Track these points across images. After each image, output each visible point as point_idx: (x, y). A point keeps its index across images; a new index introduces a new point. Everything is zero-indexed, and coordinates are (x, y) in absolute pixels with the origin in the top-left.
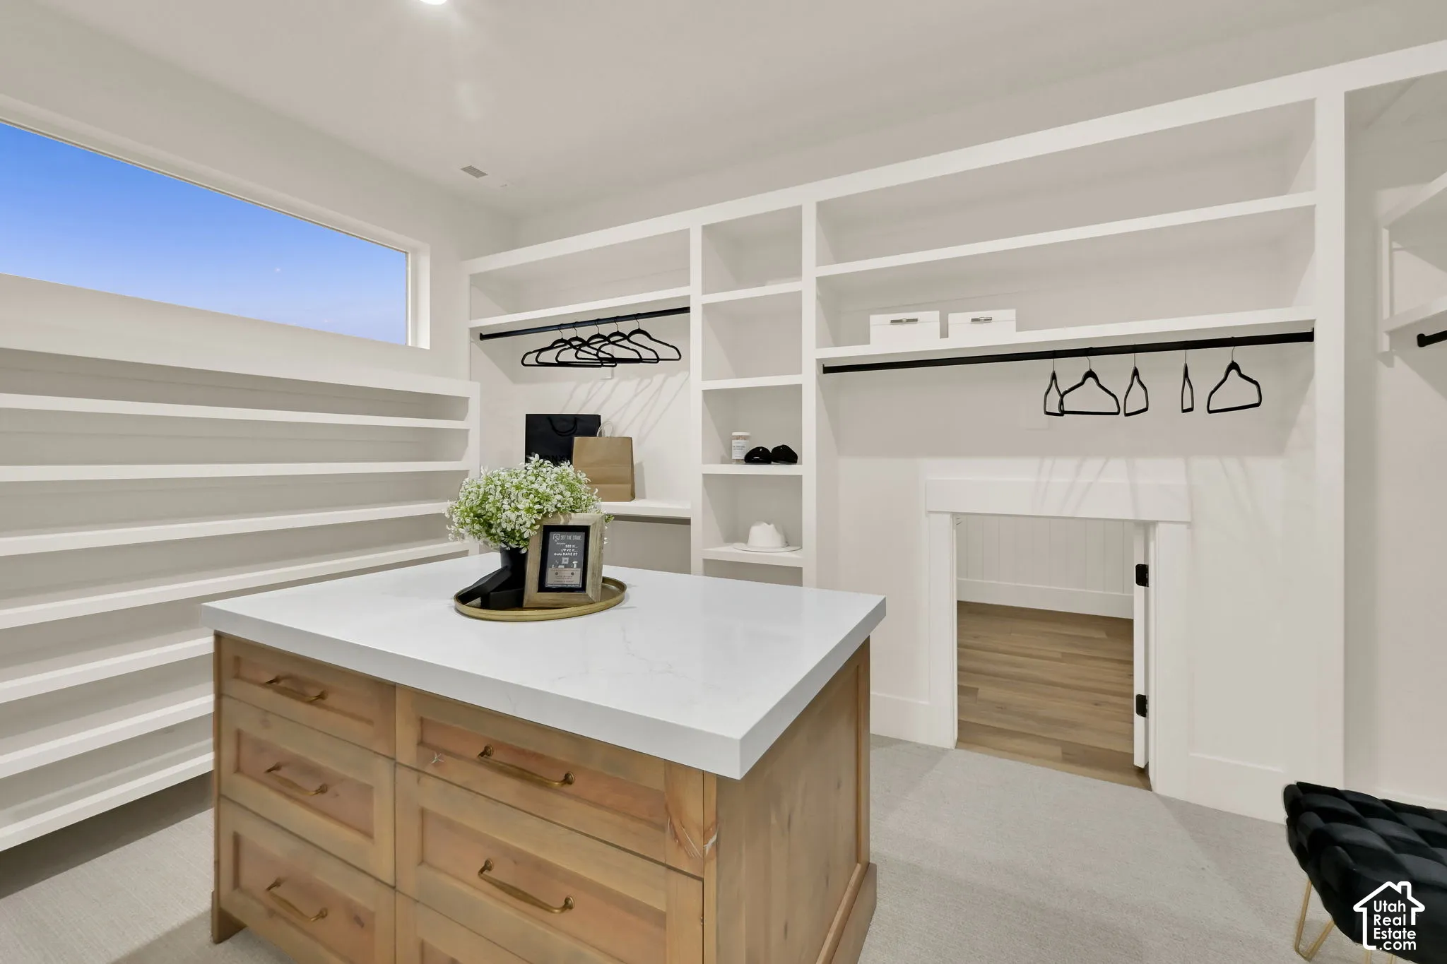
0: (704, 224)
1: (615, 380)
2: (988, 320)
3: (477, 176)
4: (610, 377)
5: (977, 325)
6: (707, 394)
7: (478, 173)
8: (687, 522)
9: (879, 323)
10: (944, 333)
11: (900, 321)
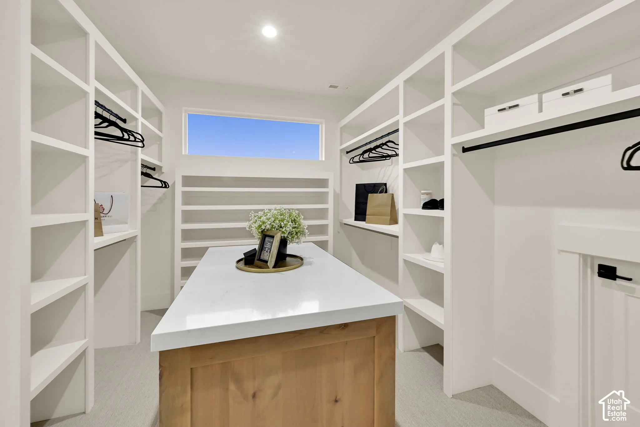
0: (404, 80)
1: (393, 165)
2: (580, 90)
3: (336, 88)
4: (391, 164)
5: (567, 98)
6: (405, 170)
7: (336, 87)
8: (397, 237)
9: (491, 113)
10: (541, 110)
11: (504, 109)
